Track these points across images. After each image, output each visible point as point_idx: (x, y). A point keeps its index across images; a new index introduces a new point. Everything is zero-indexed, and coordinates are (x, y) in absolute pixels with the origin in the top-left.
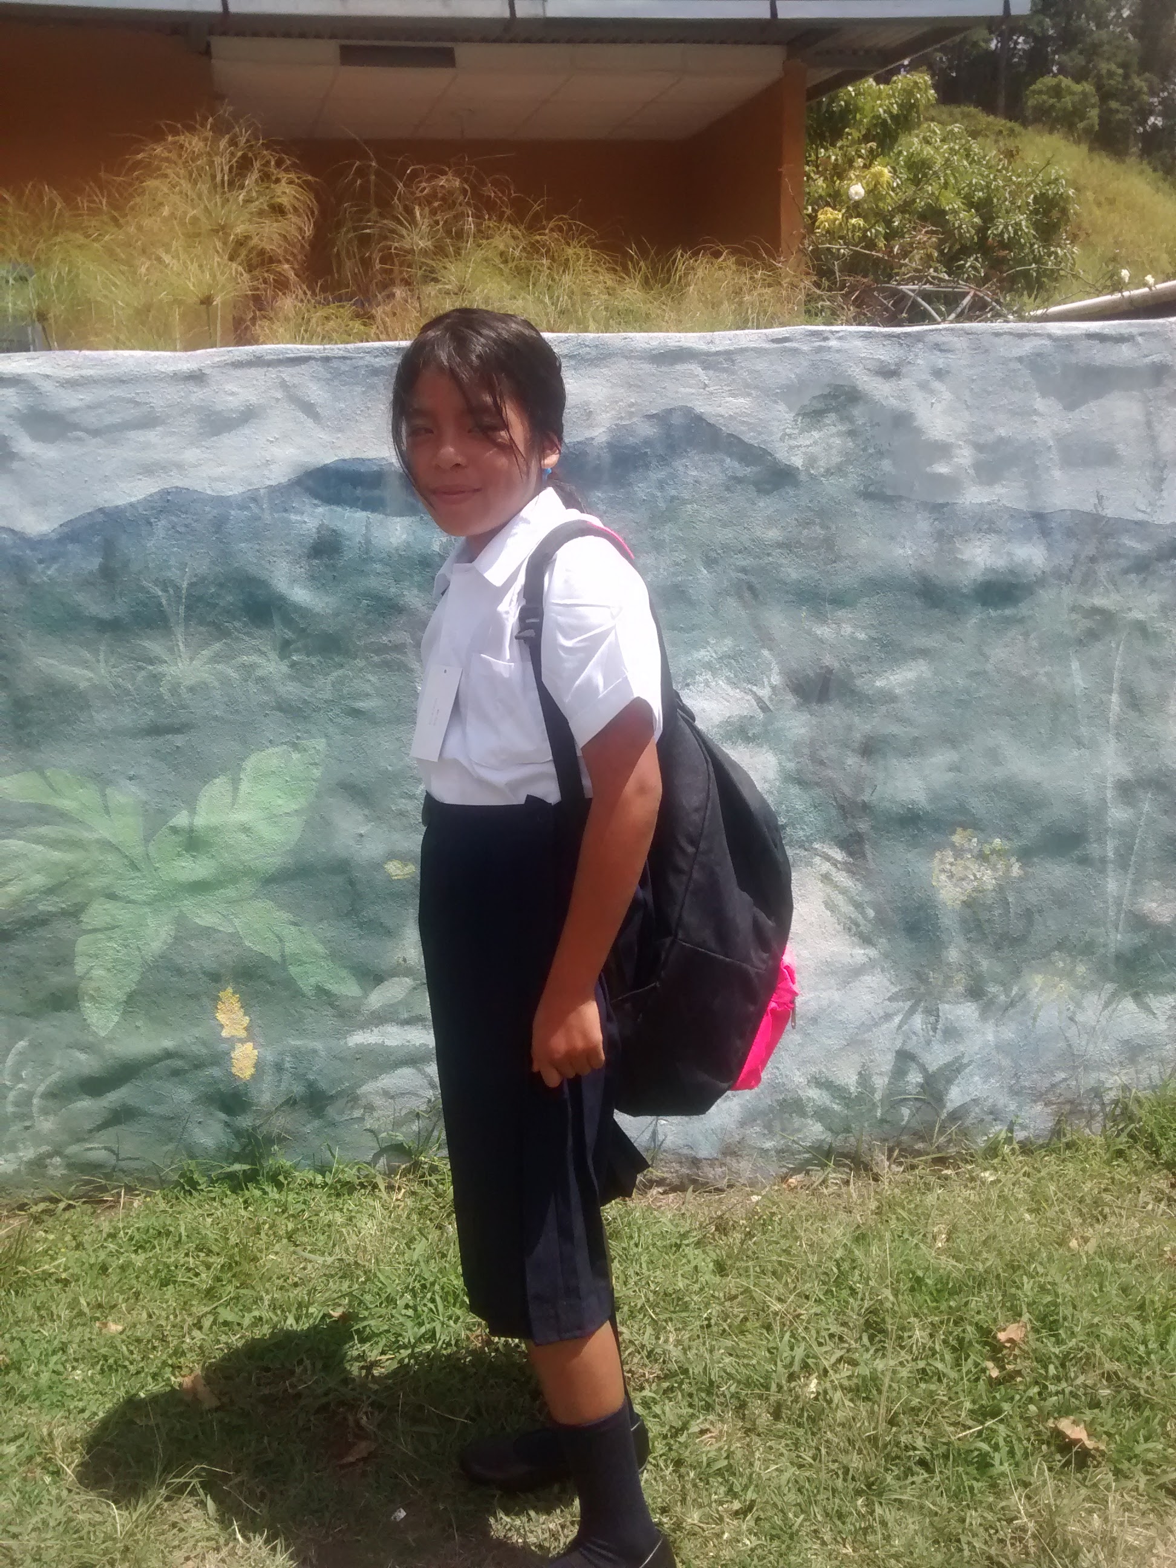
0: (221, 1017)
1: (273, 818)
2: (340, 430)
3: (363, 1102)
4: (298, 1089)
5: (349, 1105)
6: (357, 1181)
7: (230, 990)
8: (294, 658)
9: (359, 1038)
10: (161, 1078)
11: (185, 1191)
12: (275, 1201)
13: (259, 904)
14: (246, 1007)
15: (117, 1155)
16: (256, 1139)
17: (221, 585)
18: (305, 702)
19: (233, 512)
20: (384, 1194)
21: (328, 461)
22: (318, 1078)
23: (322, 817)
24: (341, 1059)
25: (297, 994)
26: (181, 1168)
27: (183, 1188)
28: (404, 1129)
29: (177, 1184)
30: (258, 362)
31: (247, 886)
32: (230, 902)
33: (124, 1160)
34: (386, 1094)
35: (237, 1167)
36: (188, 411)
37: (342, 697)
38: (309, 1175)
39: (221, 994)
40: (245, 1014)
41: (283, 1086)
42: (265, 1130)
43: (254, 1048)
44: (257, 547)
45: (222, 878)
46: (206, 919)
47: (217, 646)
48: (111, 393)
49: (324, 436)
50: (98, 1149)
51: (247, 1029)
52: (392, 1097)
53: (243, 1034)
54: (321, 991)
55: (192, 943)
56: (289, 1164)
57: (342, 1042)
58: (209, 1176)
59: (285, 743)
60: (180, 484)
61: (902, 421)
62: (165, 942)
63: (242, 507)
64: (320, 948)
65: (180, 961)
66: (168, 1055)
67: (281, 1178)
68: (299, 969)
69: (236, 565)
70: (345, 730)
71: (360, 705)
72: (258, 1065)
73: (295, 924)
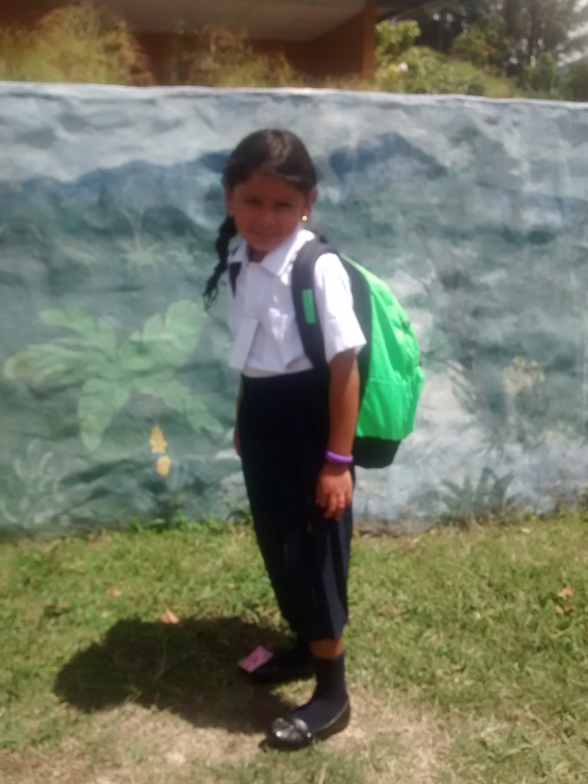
0: (151, 443)
3: (223, 488)
4: (191, 481)
5: (216, 489)
7: (158, 427)
9: (222, 455)
10: (121, 474)
14: (165, 436)
20: (235, 535)
22: (199, 476)
24: (213, 466)
25: (191, 431)
30: (183, 95)
34: (234, 484)
36: (147, 119)
39: (153, 430)
40: (165, 439)
41: (183, 479)
42: (173, 501)
43: (169, 459)
51: (165, 448)
52: (237, 486)
53: (164, 451)
57: (214, 457)
61: (498, 147)
65: (133, 412)
66: (125, 461)
72: (172, 468)
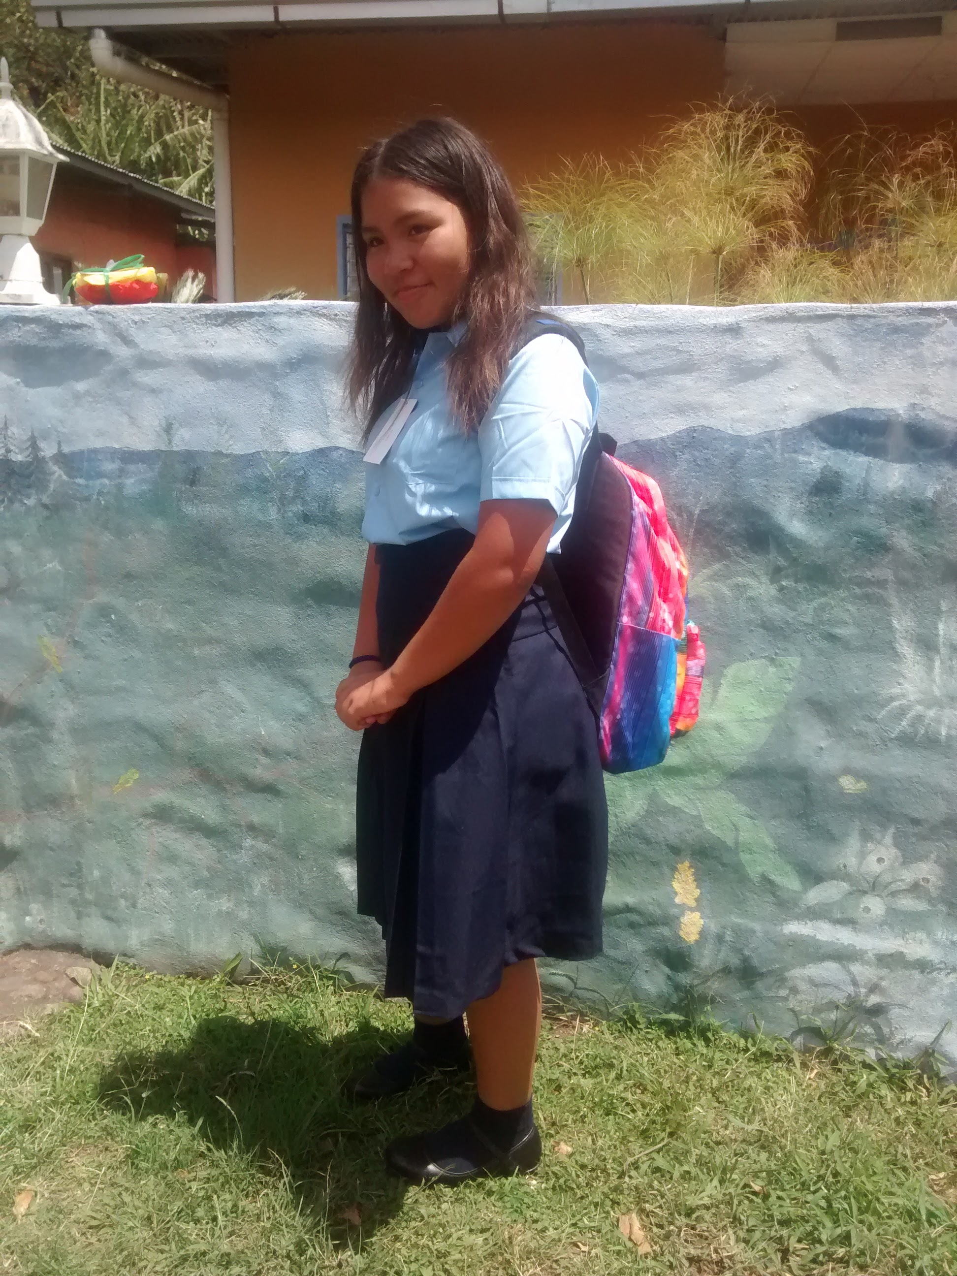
0: (676, 885)
1: (743, 721)
2: (855, 382)
3: (790, 984)
4: (735, 961)
5: (778, 984)
6: (775, 1053)
7: (687, 864)
8: (784, 583)
9: (794, 928)
10: (620, 927)
11: (627, 1027)
12: (702, 1054)
13: (721, 794)
14: (698, 880)
15: (575, 984)
16: (692, 996)
17: (728, 514)
18: (787, 622)
19: (748, 451)
20: (798, 1070)
21: (838, 410)
22: (753, 955)
23: (788, 727)
24: (775, 943)
25: (743, 879)
26: (627, 1007)
27: (626, 1023)
28: (823, 1016)
29: (620, 1019)
30: (790, 318)
31: (715, 778)
32: (698, 788)
33: (580, 989)
34: (812, 982)
35: (673, 1016)
36: (721, 360)
37: (822, 622)
38: (735, 1038)
39: (679, 866)
40: (698, 887)
41: (722, 956)
42: (700, 989)
43: (701, 918)
44: (765, 483)
45: (694, 767)
46: (675, 800)
47: (717, 566)
48: (659, 341)
49: (838, 386)
50: (560, 975)
51: (697, 900)
52: (816, 986)
53: (693, 904)
54: (766, 880)
55: (660, 819)
56: (717, 1024)
57: (778, 928)
58: (648, 1019)
59: (765, 657)
60: (706, 424)
62: (638, 813)
63: (757, 447)
64: (769, 841)
65: (649, 832)
66: (628, 909)
67: (710, 1035)
68: (748, 857)
69: (744, 497)
70: (820, 652)
71: (839, 631)
72: (702, 933)
73: (752, 818)
